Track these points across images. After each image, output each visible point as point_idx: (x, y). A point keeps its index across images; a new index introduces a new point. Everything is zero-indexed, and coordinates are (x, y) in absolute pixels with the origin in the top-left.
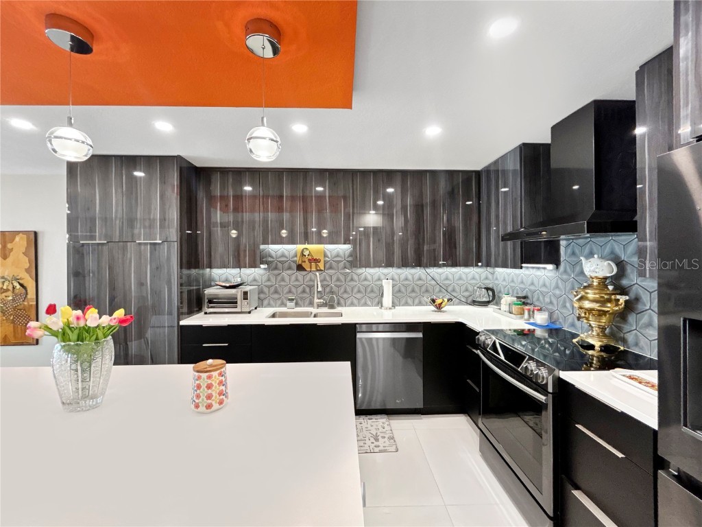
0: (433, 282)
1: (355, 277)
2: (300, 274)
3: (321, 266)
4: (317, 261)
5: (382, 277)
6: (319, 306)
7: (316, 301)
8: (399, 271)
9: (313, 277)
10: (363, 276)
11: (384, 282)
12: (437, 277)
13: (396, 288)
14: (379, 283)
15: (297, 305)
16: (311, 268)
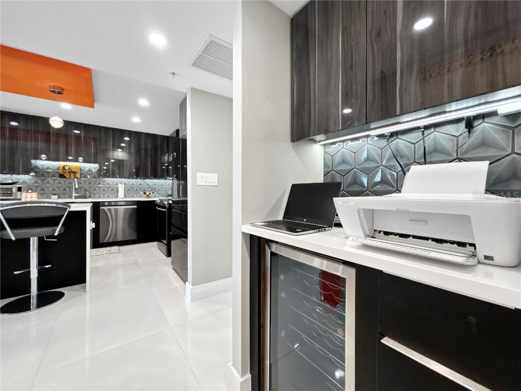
0: (148, 186)
1: (102, 183)
2: (62, 180)
3: (78, 175)
4: (75, 173)
5: (119, 182)
6: (76, 198)
7: (74, 194)
8: (129, 180)
9: (72, 181)
10: (106, 182)
11: (119, 185)
12: (150, 184)
13: (127, 189)
14: (117, 186)
15: (59, 197)
16: (70, 176)
